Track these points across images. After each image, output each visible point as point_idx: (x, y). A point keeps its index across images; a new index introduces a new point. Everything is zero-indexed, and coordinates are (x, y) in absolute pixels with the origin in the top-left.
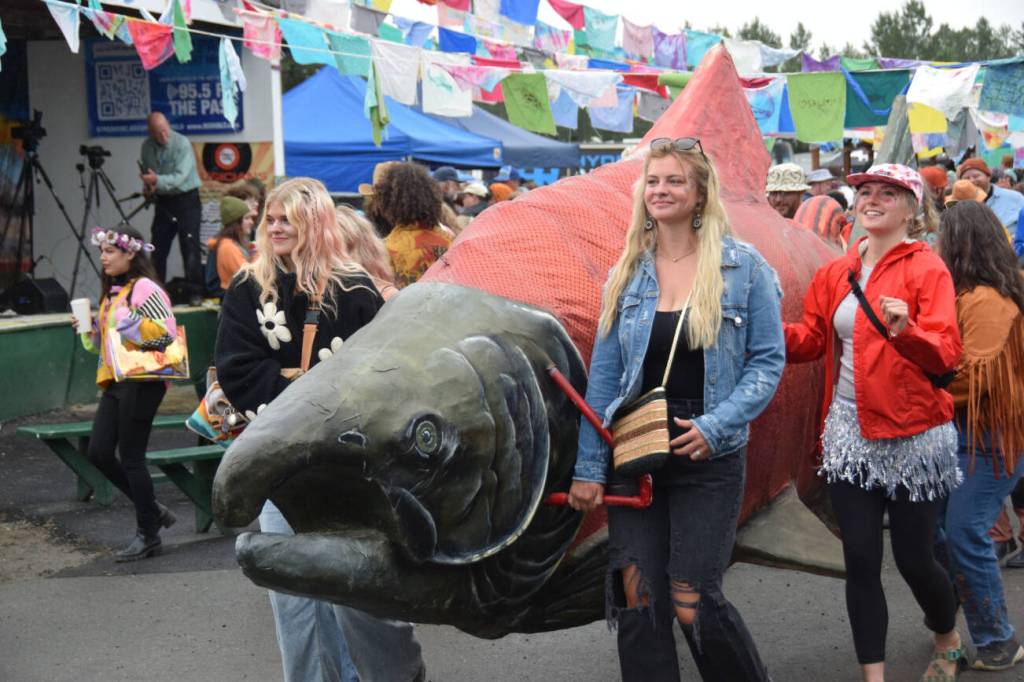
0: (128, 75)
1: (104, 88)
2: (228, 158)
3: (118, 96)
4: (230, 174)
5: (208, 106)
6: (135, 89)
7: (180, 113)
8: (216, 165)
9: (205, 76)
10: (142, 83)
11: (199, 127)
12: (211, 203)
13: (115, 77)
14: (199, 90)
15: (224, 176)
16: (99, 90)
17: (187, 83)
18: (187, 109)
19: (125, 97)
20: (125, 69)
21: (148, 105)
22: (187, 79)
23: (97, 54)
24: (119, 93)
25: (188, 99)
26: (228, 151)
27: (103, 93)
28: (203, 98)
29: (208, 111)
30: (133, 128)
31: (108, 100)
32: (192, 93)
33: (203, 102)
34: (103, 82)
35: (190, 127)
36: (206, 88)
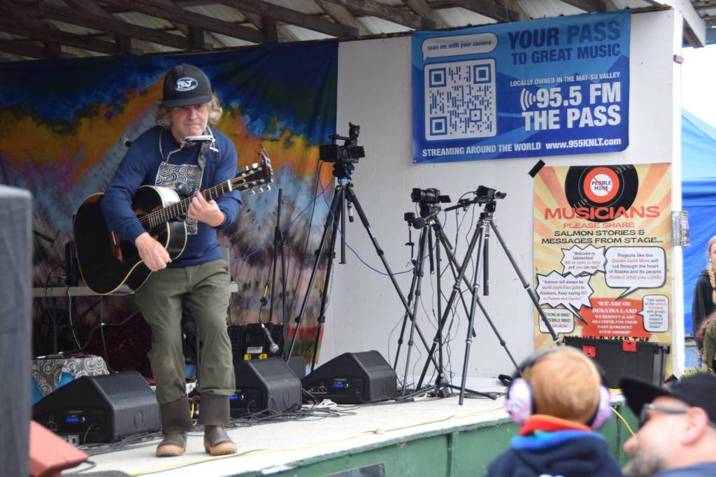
0: (468, 79)
1: (434, 99)
2: (601, 187)
3: (451, 109)
4: (605, 209)
5: (576, 118)
6: (477, 97)
7: (537, 128)
9: (576, 75)
10: (486, 89)
11: (563, 145)
12: (576, 249)
13: (450, 83)
14: (566, 96)
15: (595, 213)
16: (428, 102)
17: (548, 86)
18: (547, 121)
19: (461, 110)
20: (464, 73)
21: (493, 119)
22: (547, 81)
23: (427, 54)
24: (454, 105)
25: (549, 108)
27: (434, 106)
28: (571, 106)
29: (576, 123)
30: (471, 150)
31: (440, 114)
32: (555, 100)
33: (570, 111)
34: (434, 90)
35: (549, 146)
36: (574, 91)
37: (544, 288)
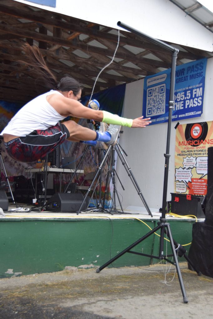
0: (158, 92)
1: (149, 101)
2: (196, 132)
3: (154, 104)
4: (197, 141)
5: (188, 104)
6: (160, 99)
7: (177, 109)
8: (191, 136)
9: (189, 86)
10: (163, 95)
11: (184, 115)
12: (187, 158)
13: (153, 95)
14: (186, 96)
15: (193, 143)
16: (147, 102)
17: (180, 92)
18: (180, 106)
19: (156, 104)
20: (157, 91)
21: (164, 107)
22: (180, 90)
23: (148, 84)
24: (154, 103)
25: (181, 101)
26: (197, 128)
27: (149, 104)
28: (187, 99)
29: (188, 106)
30: (158, 120)
31: (150, 107)
32: (182, 97)
33: (187, 101)
34: (149, 98)
35: (180, 116)
36: (188, 93)
37: (177, 174)
